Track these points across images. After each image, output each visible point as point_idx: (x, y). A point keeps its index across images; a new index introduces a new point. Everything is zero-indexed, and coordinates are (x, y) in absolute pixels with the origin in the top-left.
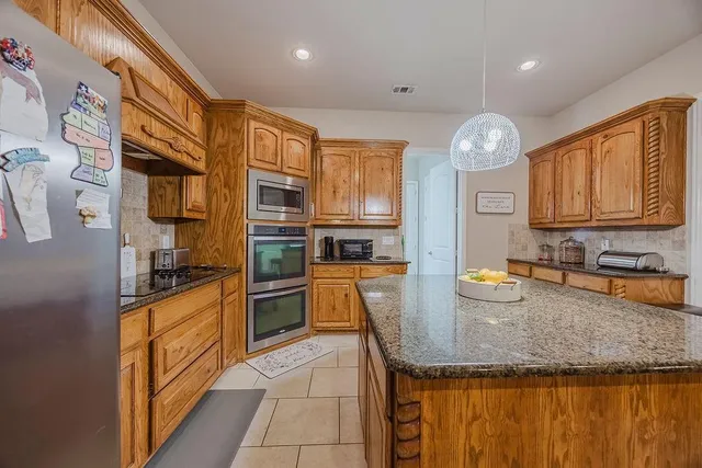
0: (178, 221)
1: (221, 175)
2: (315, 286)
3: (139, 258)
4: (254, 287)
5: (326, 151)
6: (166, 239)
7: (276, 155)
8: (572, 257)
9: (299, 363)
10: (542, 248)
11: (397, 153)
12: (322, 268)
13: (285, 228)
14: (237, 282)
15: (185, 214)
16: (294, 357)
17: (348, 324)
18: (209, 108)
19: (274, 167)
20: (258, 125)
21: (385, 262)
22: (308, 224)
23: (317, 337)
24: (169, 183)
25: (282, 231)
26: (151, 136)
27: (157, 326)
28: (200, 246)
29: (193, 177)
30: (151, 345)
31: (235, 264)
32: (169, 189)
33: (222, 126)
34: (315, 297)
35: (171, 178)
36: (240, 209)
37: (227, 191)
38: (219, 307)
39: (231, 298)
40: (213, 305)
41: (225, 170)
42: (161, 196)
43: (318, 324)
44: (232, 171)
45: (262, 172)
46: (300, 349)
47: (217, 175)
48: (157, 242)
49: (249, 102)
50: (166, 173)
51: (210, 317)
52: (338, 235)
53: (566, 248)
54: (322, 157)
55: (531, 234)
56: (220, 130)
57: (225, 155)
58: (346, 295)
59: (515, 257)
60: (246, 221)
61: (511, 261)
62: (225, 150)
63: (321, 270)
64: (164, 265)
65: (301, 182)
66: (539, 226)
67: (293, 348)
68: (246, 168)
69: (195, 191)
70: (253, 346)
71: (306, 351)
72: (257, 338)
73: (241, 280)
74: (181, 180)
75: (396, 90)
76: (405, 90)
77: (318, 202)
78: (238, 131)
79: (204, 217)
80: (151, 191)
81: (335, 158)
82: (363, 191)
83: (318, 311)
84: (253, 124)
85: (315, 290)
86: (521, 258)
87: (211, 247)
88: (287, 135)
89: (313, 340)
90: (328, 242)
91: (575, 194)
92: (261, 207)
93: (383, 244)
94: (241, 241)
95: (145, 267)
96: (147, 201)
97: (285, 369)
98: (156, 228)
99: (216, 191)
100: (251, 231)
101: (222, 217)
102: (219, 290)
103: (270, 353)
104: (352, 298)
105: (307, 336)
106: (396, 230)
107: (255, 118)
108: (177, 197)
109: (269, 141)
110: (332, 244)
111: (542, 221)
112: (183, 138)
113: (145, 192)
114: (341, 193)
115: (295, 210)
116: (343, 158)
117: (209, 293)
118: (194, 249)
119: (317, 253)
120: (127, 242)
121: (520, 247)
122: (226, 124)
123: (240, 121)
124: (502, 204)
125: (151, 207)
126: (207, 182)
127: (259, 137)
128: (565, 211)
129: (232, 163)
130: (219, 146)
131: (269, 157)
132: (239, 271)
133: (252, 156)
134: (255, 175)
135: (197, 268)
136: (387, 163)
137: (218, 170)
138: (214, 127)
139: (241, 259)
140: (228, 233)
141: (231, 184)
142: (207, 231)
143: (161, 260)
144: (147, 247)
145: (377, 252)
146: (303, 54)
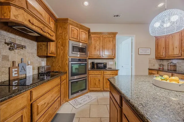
0: (47, 57)
1: (61, 42)
2: (89, 77)
3: (33, 69)
4: (71, 78)
5: (92, 36)
6: (43, 63)
7: (78, 36)
8: (173, 68)
9: (85, 103)
10: (160, 65)
11: (114, 36)
12: (91, 71)
13: (80, 59)
14: (65, 77)
15: (49, 55)
16: (83, 100)
17: (100, 89)
18: (57, 21)
19: (77, 40)
20: (72, 26)
21: (110, 69)
22: (87, 58)
23: (90, 93)
24: (43, 44)
25: (79, 60)
26: (33, 24)
27: (34, 97)
28: (54, 65)
29: (51, 42)
30: (31, 105)
31: (65, 70)
32: (44, 46)
33: (61, 27)
34: (89, 81)
35: (44, 43)
36: (66, 53)
37: (62, 48)
38: (60, 85)
39: (63, 82)
40: (58, 85)
41: (62, 41)
42: (41, 49)
43: (90, 89)
44: (64, 41)
45: (73, 42)
46: (85, 97)
47: (59, 42)
48: (40, 64)
49: (69, 19)
50: (43, 41)
51: (57, 89)
52: (96, 61)
53: (170, 66)
54: (91, 38)
55: (156, 61)
56: (60, 28)
57: (62, 36)
58: (99, 80)
59: (151, 68)
60: (68, 57)
61: (149, 69)
62: (61, 34)
63: (91, 72)
64: (42, 71)
65: (85, 45)
66: (159, 58)
67: (83, 97)
68: (68, 40)
69: (52, 47)
70: (71, 97)
71: (87, 98)
72: (72, 94)
73: (67, 76)
74: (47, 43)
75: (114, 16)
76: (117, 16)
77: (90, 51)
78: (66, 28)
79: (55, 56)
80: (38, 47)
81: (95, 38)
82: (104, 48)
83: (90, 85)
84: (71, 26)
85: (89, 78)
86: (153, 68)
87: (57, 65)
88: (81, 30)
89: (89, 94)
90: (93, 64)
91: (175, 48)
92: (73, 52)
93: (110, 64)
94: (67, 63)
95: (36, 72)
96: (36, 50)
97: (81, 105)
98: (40, 59)
99: (59, 48)
100: (70, 60)
101: (61, 56)
102: (60, 80)
103: (76, 99)
104: (101, 81)
105: (87, 93)
106: (113, 60)
107: (71, 24)
108: (46, 49)
109: (76, 32)
110: (94, 64)
111: (160, 57)
112: (46, 28)
113: (36, 48)
114: (97, 48)
115: (84, 54)
116: (97, 38)
117: (56, 81)
118: (52, 66)
119: (89, 67)
120: (29, 64)
121: (152, 65)
122: (62, 26)
123: (66, 25)
124: (147, 52)
125: (38, 53)
126: (56, 44)
127: (72, 30)
128: (170, 53)
129: (64, 39)
130: (60, 33)
131: (75, 37)
132: (66, 73)
133: (70, 36)
134: (71, 42)
135: (53, 72)
136: (111, 39)
137: (60, 41)
138: (58, 27)
139: (67, 69)
140: (63, 61)
141: (64, 45)
142: (56, 60)
143: (41, 70)
144: (37, 65)
145: (108, 67)
146: (86, 3)
